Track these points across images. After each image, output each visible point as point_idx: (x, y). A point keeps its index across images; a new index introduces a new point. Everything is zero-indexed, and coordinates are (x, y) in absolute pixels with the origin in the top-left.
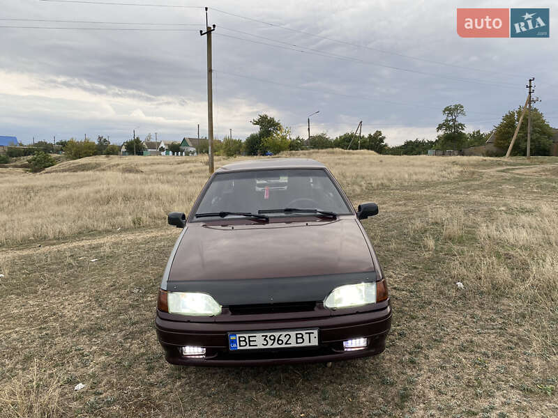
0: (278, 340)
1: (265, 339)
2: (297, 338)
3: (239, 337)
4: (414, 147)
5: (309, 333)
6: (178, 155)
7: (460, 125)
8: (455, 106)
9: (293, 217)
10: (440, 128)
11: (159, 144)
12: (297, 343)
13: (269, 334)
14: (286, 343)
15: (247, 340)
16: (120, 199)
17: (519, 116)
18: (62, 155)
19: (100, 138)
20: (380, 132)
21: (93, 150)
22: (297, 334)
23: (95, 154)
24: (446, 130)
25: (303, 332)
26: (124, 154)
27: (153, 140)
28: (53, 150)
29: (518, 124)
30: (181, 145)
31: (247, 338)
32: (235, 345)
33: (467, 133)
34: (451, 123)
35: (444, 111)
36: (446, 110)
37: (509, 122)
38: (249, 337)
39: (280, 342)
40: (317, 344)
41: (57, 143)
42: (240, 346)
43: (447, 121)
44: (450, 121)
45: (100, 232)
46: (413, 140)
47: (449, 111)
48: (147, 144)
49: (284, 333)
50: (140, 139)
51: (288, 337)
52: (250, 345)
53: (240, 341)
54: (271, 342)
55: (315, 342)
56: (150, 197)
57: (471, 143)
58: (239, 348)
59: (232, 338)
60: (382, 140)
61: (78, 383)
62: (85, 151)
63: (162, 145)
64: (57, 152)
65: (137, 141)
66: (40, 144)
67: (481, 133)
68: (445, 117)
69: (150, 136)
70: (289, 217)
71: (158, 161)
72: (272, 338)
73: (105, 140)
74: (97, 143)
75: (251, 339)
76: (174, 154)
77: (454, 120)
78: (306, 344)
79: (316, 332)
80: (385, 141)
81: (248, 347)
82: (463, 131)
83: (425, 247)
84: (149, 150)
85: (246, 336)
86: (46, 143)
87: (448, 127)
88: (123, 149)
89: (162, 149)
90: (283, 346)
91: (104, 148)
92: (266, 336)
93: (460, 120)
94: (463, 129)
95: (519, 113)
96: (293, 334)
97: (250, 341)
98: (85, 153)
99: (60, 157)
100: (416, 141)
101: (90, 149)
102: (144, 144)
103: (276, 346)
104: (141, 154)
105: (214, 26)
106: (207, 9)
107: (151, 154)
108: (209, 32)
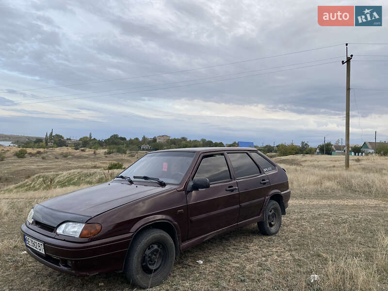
6: (358, 155)
9: (149, 182)
11: (344, 147)
18: (278, 153)
19: (303, 143)
21: (296, 150)
23: (297, 153)
26: (318, 154)
28: (273, 150)
30: (362, 147)
48: (336, 146)
64: (276, 151)
69: (338, 141)
70: (146, 182)
71: (336, 159)
73: (306, 144)
74: (300, 146)
76: (355, 155)
84: (337, 151)
88: (318, 151)
91: (304, 150)
98: (290, 152)
101: (293, 150)
102: (333, 146)
104: (330, 154)
105: (352, 56)
106: (347, 45)
107: (339, 154)
108: (349, 60)
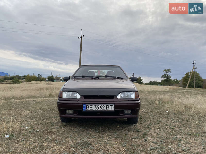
0: (100, 108)
1: (95, 107)
2: (107, 107)
3: (87, 106)
4: (153, 83)
5: (111, 106)
7: (169, 76)
8: (168, 69)
10: (162, 77)
11: (60, 78)
12: (107, 109)
13: (97, 105)
14: (103, 109)
15: (89, 107)
16: (45, 89)
17: (190, 74)
18: (24, 80)
20: (141, 77)
22: (107, 106)
23: (36, 80)
24: (165, 78)
25: (109, 105)
26: (47, 81)
27: (58, 77)
28: (21, 78)
29: (190, 77)
31: (89, 106)
32: (85, 109)
33: (172, 80)
34: (166, 75)
36: (165, 70)
37: (187, 76)
38: (90, 106)
39: (101, 108)
40: (114, 110)
41: (23, 76)
42: (87, 109)
43: (165, 74)
45: (37, 97)
46: (153, 81)
48: (56, 78)
49: (102, 105)
50: (53, 76)
51: (104, 106)
52: (90, 109)
53: (87, 107)
54: (98, 108)
55: (113, 109)
56: (56, 88)
57: (174, 83)
58: (86, 110)
59: (84, 106)
60: (141, 80)
61: (26, 127)
62: (33, 79)
63: (61, 78)
64: (22, 79)
65: (52, 76)
66: (17, 76)
67: (177, 80)
68: (164, 73)
69: (57, 75)
72: (98, 106)
73: (40, 76)
74: (37, 77)
75: (91, 107)
76: (65, 82)
77: (167, 74)
78: (110, 110)
79: (113, 105)
80: (142, 81)
81: (89, 110)
82: (171, 79)
83: (155, 104)
84: (56, 80)
85: (89, 105)
86: (19, 76)
87: (165, 77)
88: (47, 79)
89: (61, 80)
90: (102, 110)
91: (39, 79)
92: (96, 106)
93: (170, 74)
94: (171, 78)
95: (191, 73)
96: (105, 105)
97: (90, 107)
99: (23, 81)
100: (154, 82)
101: (34, 78)
102: (55, 78)
103: (99, 110)
104: (53, 81)
105: (83, 36)
106: (81, 30)
107: (57, 81)
108: (82, 37)
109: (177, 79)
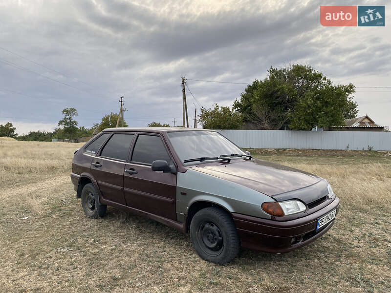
1: (326, 219)
5: (334, 212)
7: (74, 122)
8: (71, 109)
10: (60, 123)
12: (332, 218)
14: (329, 220)
15: (322, 222)
20: (11, 124)
24: (65, 125)
33: (79, 129)
34: (68, 121)
35: (63, 112)
36: (64, 111)
42: (319, 226)
43: (65, 118)
44: (67, 119)
46: (36, 131)
47: (66, 112)
49: (330, 214)
52: (322, 225)
60: (13, 130)
67: (85, 128)
68: (64, 116)
77: (70, 119)
80: (16, 131)
82: (76, 127)
85: (322, 219)
87: (67, 123)
92: (326, 217)
93: (74, 118)
94: (76, 125)
95: (111, 117)
100: (38, 133)
103: (327, 222)
109: (83, 128)
